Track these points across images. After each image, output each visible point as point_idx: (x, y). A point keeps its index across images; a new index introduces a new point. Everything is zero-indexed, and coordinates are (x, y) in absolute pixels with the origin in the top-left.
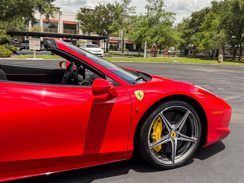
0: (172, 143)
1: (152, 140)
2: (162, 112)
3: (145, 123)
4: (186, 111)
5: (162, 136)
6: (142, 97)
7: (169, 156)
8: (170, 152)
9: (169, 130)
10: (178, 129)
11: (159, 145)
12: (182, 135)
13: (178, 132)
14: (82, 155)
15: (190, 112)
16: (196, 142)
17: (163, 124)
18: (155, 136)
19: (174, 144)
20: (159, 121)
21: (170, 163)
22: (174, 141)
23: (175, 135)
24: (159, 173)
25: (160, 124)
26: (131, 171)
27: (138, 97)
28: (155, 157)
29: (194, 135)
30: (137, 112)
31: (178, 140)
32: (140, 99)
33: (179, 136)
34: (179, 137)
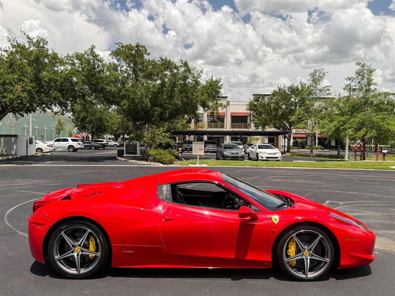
0: (305, 261)
1: (287, 256)
2: (295, 234)
3: (281, 242)
4: (317, 235)
5: (296, 254)
6: (278, 221)
7: (302, 270)
9: (302, 249)
10: (311, 250)
11: (294, 260)
12: (314, 255)
13: (311, 252)
14: (234, 258)
15: (322, 236)
16: (328, 262)
17: (297, 245)
18: (290, 253)
19: (307, 262)
20: (293, 242)
21: (304, 276)
22: (307, 259)
23: (308, 254)
24: (293, 282)
25: (294, 244)
26: (272, 278)
27: (274, 221)
28: (290, 269)
29: (327, 256)
30: (273, 232)
31: (310, 259)
32: (276, 222)
33: (312, 255)
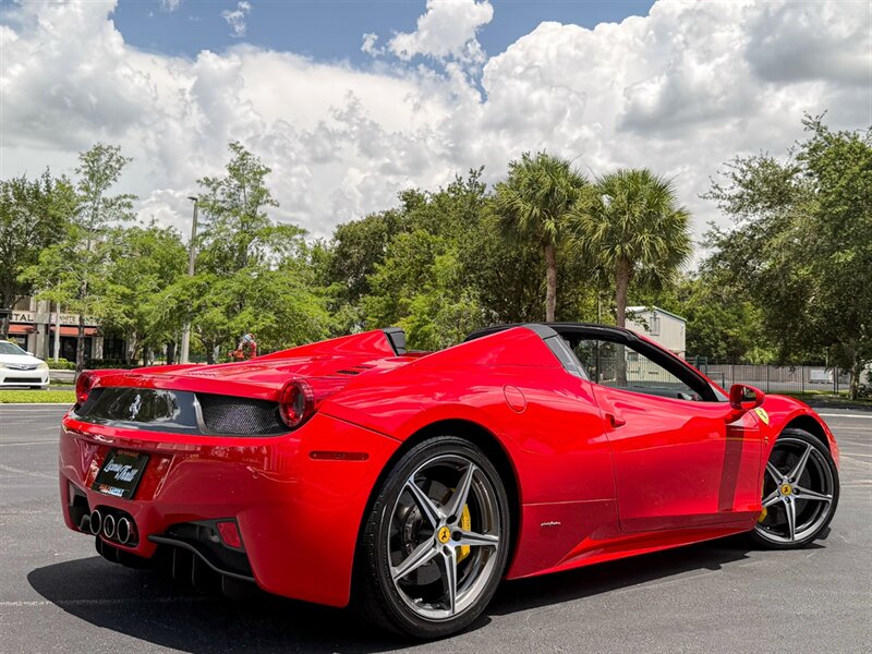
0: (786, 505)
4: (804, 448)
7: (784, 530)
8: (785, 522)
9: (777, 482)
10: (794, 480)
11: (764, 508)
12: (802, 489)
13: (795, 485)
15: (812, 448)
16: (831, 500)
19: (790, 506)
21: (787, 539)
22: (789, 501)
23: (789, 490)
29: (826, 489)
31: (796, 500)
33: (798, 492)
34: (797, 494)
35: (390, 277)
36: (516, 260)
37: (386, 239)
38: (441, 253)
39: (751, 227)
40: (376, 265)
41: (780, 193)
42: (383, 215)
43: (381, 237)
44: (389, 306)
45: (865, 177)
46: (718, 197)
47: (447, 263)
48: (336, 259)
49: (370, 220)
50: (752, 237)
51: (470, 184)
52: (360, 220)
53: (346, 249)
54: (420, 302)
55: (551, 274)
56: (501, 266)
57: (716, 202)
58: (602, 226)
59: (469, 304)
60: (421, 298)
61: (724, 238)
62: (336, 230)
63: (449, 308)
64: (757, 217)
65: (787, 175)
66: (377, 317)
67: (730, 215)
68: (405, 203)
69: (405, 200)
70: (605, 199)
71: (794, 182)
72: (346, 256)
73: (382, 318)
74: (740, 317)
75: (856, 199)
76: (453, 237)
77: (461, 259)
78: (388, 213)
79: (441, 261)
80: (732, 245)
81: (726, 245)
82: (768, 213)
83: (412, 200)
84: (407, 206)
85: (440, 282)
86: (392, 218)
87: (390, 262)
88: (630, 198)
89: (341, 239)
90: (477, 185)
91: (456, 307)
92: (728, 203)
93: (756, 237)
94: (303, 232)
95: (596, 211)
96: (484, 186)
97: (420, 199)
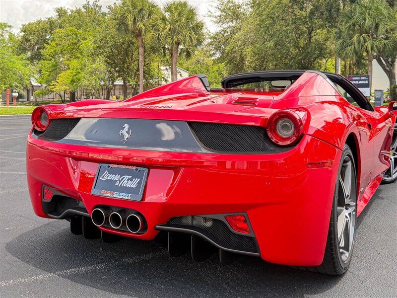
35: (55, 51)
36: (123, 43)
37: (48, 32)
38: (84, 39)
39: (223, 30)
40: (45, 45)
41: (237, 15)
42: (47, 20)
43: (46, 31)
44: (54, 66)
45: (278, 8)
46: (211, 16)
47: (88, 44)
48: (22, 42)
49: (39, 22)
50: (223, 35)
51: (94, 6)
52: (33, 22)
53: (28, 37)
54: (75, 63)
55: (141, 50)
56: (115, 46)
57: (210, 18)
58: (168, 27)
59: (100, 65)
60: (75, 61)
61: (212, 35)
62: (22, 27)
63: (91, 67)
64: (225, 26)
65: (239, 7)
66: (47, 71)
67: (216, 24)
68: (57, 14)
69: (58, 12)
70: (167, 15)
71: (242, 10)
72: (27, 40)
73: (50, 72)
74: (208, 70)
75: (274, 18)
76: (89, 31)
77: (95, 42)
78: (49, 18)
79: (85, 43)
80: (216, 38)
81: (214, 38)
82: (230, 24)
83: (61, 12)
84: (59, 15)
85: (85, 53)
86: (52, 21)
87: (53, 43)
88: (179, 14)
89: (25, 32)
90: (97, 6)
91: (94, 66)
92: (214, 19)
93: (225, 35)
94: (10, 27)
95: (164, 19)
96: (101, 7)
97: (65, 12)
